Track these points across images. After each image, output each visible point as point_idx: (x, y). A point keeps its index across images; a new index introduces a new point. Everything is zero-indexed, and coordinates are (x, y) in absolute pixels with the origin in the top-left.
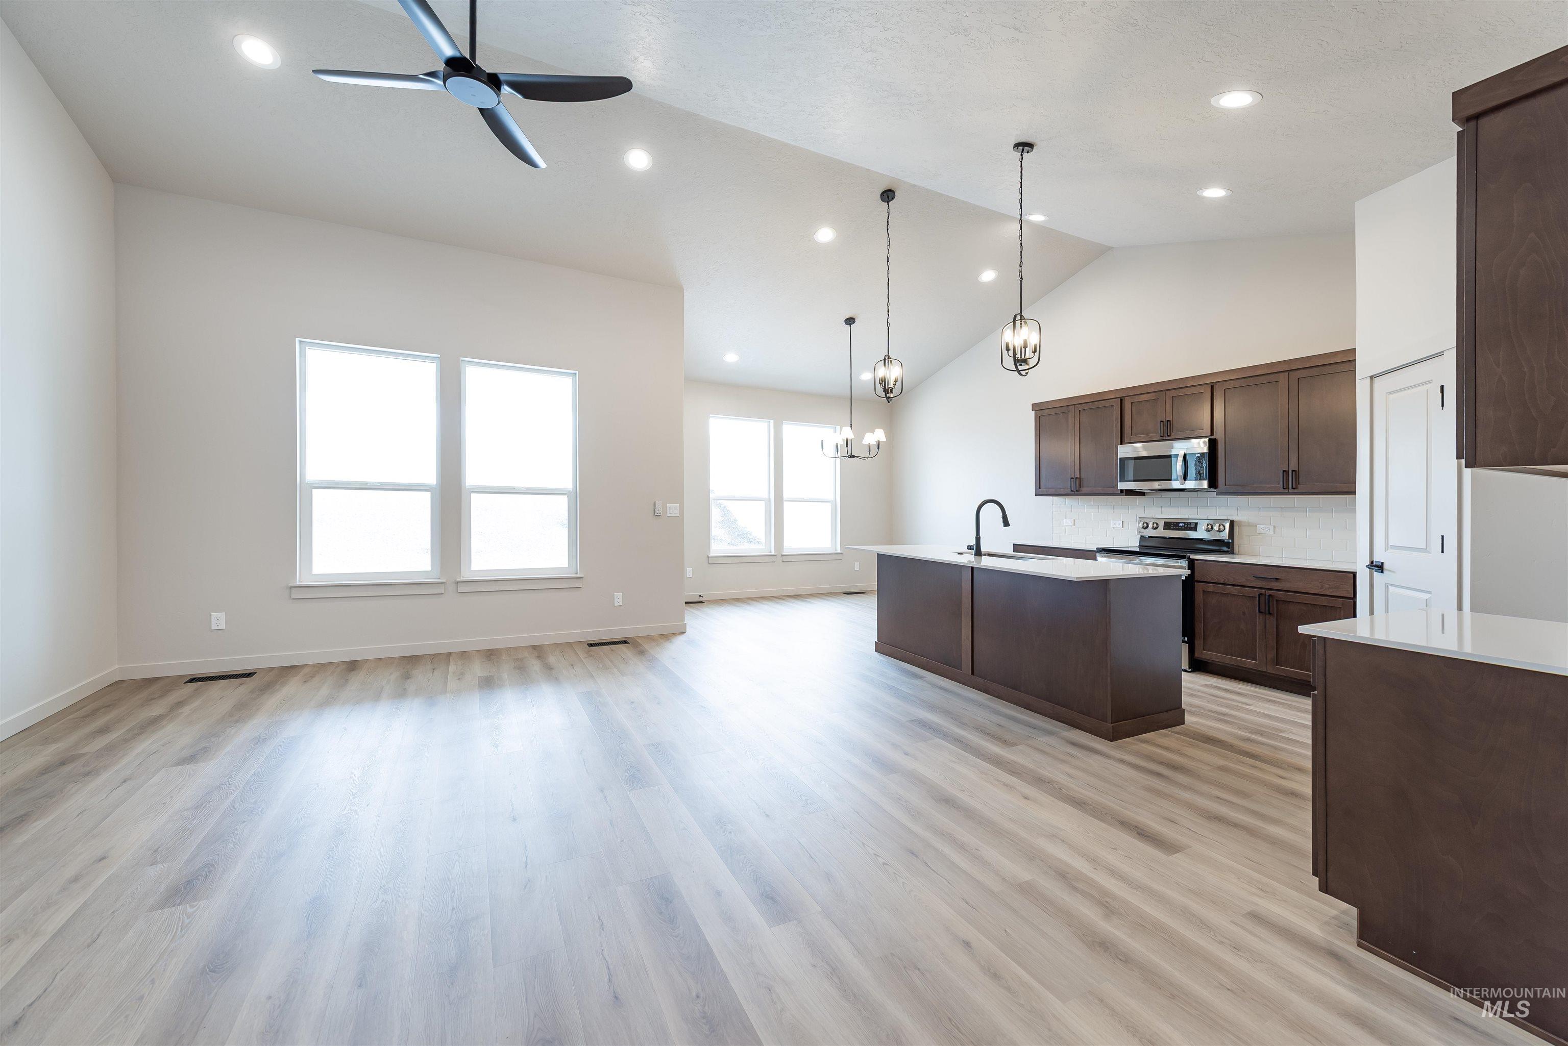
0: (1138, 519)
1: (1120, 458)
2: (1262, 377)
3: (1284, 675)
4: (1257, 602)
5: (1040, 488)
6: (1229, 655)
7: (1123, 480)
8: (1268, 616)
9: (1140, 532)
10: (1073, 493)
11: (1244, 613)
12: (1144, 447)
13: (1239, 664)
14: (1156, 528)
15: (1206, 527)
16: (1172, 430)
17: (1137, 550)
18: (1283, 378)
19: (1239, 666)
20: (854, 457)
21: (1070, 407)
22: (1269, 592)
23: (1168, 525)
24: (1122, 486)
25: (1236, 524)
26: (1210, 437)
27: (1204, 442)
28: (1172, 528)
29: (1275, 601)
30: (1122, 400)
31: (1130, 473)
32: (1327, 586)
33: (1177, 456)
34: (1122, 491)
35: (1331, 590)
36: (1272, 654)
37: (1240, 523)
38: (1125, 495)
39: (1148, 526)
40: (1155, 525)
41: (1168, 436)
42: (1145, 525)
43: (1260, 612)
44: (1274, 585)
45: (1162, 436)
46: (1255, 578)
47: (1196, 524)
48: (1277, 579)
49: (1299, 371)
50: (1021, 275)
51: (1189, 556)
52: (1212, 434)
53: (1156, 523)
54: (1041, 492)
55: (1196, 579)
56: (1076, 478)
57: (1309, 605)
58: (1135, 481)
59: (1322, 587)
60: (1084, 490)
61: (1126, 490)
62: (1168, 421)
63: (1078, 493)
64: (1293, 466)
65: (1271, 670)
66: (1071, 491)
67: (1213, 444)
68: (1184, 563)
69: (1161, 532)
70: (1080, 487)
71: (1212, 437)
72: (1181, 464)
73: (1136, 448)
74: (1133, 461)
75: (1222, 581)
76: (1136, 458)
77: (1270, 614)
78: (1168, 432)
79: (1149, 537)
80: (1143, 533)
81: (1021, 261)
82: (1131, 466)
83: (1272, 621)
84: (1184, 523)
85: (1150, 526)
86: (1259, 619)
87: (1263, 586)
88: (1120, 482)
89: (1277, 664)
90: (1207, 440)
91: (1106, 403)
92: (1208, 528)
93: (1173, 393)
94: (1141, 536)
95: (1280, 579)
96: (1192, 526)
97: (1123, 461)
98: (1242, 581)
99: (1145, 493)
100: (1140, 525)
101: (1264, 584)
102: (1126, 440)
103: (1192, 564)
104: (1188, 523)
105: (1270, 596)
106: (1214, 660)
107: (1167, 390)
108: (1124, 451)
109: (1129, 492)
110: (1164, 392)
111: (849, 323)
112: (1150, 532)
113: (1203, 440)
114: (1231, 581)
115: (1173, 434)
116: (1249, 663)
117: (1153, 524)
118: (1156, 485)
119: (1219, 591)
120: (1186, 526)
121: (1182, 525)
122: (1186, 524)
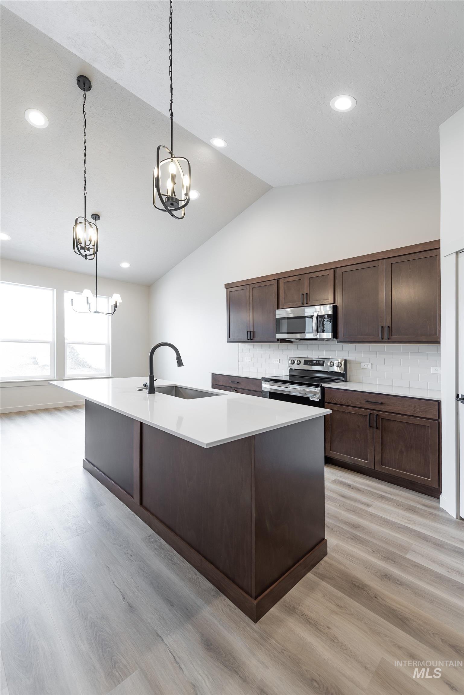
0: (288, 358)
1: (277, 318)
2: (367, 263)
3: (387, 473)
4: (368, 419)
5: (230, 338)
6: (348, 455)
7: (279, 332)
8: (375, 429)
9: (289, 366)
10: (249, 341)
11: (359, 426)
12: (291, 311)
13: (356, 463)
14: (299, 364)
15: (330, 364)
16: (309, 300)
17: (288, 379)
18: (381, 264)
19: (356, 464)
20: (98, 313)
21: (247, 286)
22: (376, 413)
23: (308, 362)
24: (278, 336)
25: (347, 362)
26: (333, 304)
27: (330, 307)
28: (309, 364)
29: (380, 419)
30: (278, 281)
31: (284, 328)
32: (419, 410)
33: (311, 317)
34: (278, 340)
35: (421, 413)
36: (378, 457)
37: (350, 361)
38: (281, 342)
39: (294, 363)
40: (299, 362)
41: (307, 304)
42: (293, 362)
43: (370, 426)
44: (380, 407)
45: (303, 304)
46: (366, 402)
47: (324, 362)
48: (382, 403)
49: (392, 259)
50: (172, 113)
51: (322, 385)
52: (334, 302)
53: (299, 361)
54: (230, 340)
55: (326, 401)
56: (251, 331)
57: (405, 423)
58: (287, 333)
59: (415, 411)
60: (256, 339)
61: (280, 339)
62: (307, 294)
63: (252, 341)
64: (388, 324)
65: (378, 468)
66: (248, 339)
67: (335, 308)
68: (318, 390)
69: (302, 367)
70: (253, 337)
71: (334, 304)
72: (315, 322)
73: (287, 311)
74: (286, 320)
75: (343, 403)
76: (289, 318)
77: (377, 428)
78: (306, 301)
79: (295, 369)
80: (291, 367)
81: (172, 99)
82: (285, 323)
83: (378, 433)
84: (316, 361)
85: (296, 362)
86: (369, 431)
87: (372, 408)
88: (277, 334)
89: (381, 465)
90: (332, 305)
91: (269, 283)
92: (331, 365)
93: (310, 275)
94: (291, 369)
95: (385, 404)
96: (321, 363)
97: (279, 320)
98: (357, 403)
99: (292, 341)
100: (290, 362)
101: (373, 407)
102: (281, 307)
103: (323, 390)
104: (318, 361)
105: (377, 415)
106: (339, 458)
107: (306, 274)
108: (280, 313)
109: (283, 341)
110: (304, 275)
111: (94, 218)
112: (295, 366)
113: (328, 306)
114: (350, 403)
115: (309, 302)
116: (361, 462)
117: (298, 361)
118: (298, 336)
119: (341, 410)
120: (317, 363)
121: (315, 362)
122: (317, 361)
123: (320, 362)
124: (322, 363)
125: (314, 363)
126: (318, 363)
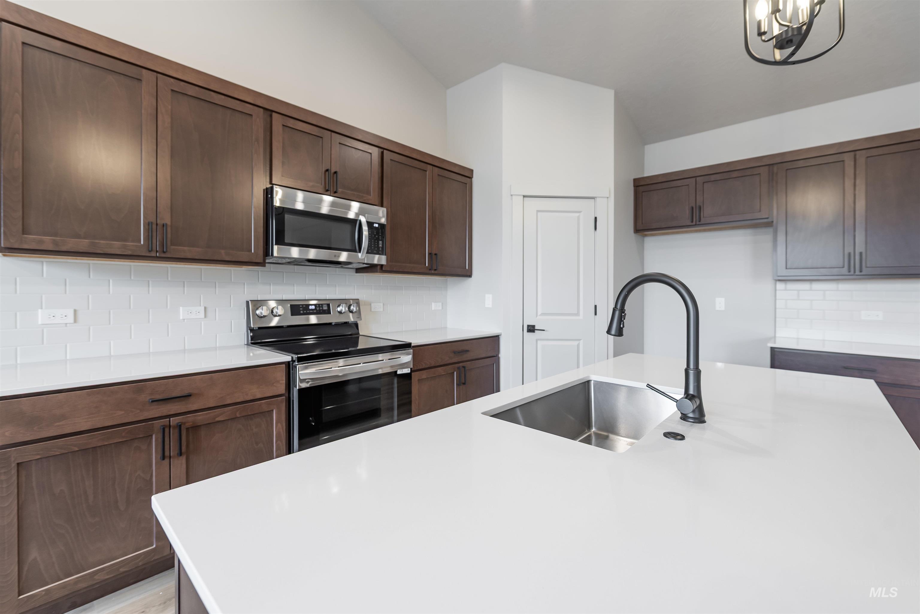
2: (416, 161)
4: (456, 377)
8: (462, 386)
14: (280, 315)
16: (338, 185)
21: (144, 71)
23: (298, 309)
28: (301, 312)
29: (466, 371)
41: (334, 192)
43: (457, 385)
44: (465, 357)
45: (326, 190)
46: (454, 354)
47: (328, 305)
49: (438, 169)
56: (163, 225)
62: (335, 172)
64: (435, 250)
66: (148, 250)
70: (172, 244)
75: (433, 364)
78: (333, 187)
83: (464, 390)
84: (314, 305)
86: (456, 392)
87: (459, 360)
91: (237, 105)
93: (340, 139)
95: (469, 350)
98: (447, 359)
107: (332, 131)
110: (329, 132)
114: (439, 362)
115: (340, 191)
119: (430, 376)
120: (318, 309)
121: (313, 307)
122: (318, 306)
123: (322, 307)
124: (325, 308)
125: (312, 310)
126: (320, 310)
